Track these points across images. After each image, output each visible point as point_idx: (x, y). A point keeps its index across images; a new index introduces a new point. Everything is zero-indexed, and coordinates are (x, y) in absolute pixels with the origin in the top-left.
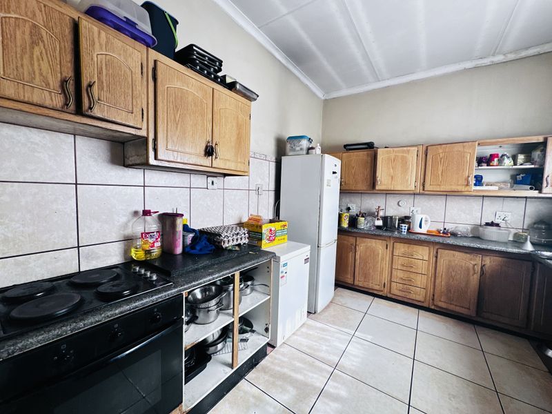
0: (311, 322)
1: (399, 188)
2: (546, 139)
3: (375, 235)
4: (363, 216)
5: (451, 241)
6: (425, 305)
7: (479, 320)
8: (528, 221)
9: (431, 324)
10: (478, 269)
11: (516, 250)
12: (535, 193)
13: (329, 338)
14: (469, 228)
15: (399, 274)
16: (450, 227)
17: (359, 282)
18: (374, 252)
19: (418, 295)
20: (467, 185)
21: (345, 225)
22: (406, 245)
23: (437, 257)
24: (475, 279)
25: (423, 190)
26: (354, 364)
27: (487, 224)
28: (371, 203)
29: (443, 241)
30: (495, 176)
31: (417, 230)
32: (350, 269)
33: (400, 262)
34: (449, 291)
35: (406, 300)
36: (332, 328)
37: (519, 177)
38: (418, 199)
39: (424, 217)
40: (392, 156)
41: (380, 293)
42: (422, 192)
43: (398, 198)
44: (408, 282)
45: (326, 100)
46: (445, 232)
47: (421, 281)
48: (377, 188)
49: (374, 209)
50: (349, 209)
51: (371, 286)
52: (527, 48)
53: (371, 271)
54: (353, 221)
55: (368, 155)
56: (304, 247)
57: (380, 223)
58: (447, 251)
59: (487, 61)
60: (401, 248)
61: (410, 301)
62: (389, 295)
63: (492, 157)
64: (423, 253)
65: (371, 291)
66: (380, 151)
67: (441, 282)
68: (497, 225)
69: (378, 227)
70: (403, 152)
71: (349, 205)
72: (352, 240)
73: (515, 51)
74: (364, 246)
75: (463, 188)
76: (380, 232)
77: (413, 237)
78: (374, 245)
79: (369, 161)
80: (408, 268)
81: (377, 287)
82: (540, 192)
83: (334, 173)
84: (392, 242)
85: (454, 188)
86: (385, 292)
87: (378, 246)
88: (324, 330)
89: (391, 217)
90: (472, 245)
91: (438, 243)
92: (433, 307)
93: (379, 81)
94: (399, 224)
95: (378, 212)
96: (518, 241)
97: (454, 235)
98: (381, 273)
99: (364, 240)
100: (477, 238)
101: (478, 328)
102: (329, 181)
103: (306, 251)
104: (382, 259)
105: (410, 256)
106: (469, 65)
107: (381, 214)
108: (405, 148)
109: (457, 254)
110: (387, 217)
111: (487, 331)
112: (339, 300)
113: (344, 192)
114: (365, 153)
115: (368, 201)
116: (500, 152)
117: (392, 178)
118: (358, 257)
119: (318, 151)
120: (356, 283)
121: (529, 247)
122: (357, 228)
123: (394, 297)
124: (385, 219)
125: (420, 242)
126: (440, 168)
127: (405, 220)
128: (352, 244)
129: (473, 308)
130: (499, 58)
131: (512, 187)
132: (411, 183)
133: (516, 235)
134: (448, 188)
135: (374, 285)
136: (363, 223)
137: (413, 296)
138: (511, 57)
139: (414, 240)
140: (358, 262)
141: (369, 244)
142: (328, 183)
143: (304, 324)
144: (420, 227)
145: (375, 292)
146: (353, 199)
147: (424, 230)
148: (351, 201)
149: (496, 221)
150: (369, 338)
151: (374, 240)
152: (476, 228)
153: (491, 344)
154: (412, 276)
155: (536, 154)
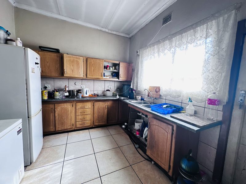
1: (76, 76)
2: (119, 63)
3: (66, 101)
4: (57, 92)
5: (99, 98)
6: (91, 127)
7: (108, 124)
8: (115, 88)
10: (107, 107)
11: (115, 98)
12: (117, 80)
14: (101, 92)
15: (79, 117)
16: (96, 92)
17: (59, 128)
18: (66, 110)
19: (88, 123)
20: (102, 76)
21: (46, 98)
22: (82, 103)
23: (94, 106)
24: (106, 110)
25: (87, 77)
27: (107, 90)
28: (61, 84)
29: (94, 99)
30: (108, 73)
31: (85, 95)
32: (52, 123)
33: (79, 112)
34: (98, 117)
35: (83, 128)
37: (114, 74)
38: (84, 82)
39: (87, 89)
40: (72, 59)
41: (71, 130)
42: (86, 78)
43: (75, 81)
44: (83, 120)
46: (95, 95)
47: (89, 118)
48: (65, 76)
49: (63, 87)
50: (46, 88)
51: (66, 128)
52: (114, 31)
53: (65, 120)
54: (51, 95)
55: (57, 56)
57: (67, 94)
58: (97, 103)
59: (104, 30)
60: (79, 105)
61: (85, 128)
62: (76, 129)
63: (107, 66)
64: (89, 105)
65: (66, 130)
66: (65, 55)
67: (96, 115)
68: (109, 90)
69: (67, 96)
70: (77, 58)
71: (46, 85)
72: (52, 106)
73: (111, 30)
74: (59, 108)
75: (100, 77)
76: (67, 99)
77: (85, 99)
78: (66, 106)
79: (58, 60)
80: (83, 113)
81: (69, 127)
82: (119, 79)
83: (36, 63)
84: (75, 103)
85: (98, 77)
86: (74, 128)
87: (68, 107)
89: (73, 91)
90: (103, 99)
92: (94, 126)
94: (77, 95)
95: (65, 89)
96: (114, 95)
97: (98, 95)
98: (71, 119)
99: (60, 104)
100: (104, 96)
101: (108, 127)
102: (33, 69)
103: (18, 124)
104: (71, 112)
105: (83, 108)
107: (67, 89)
108: (78, 57)
109: (100, 103)
110: (70, 91)
111: (110, 127)
112: (49, 144)
113: (44, 77)
114: (55, 54)
115: (58, 83)
116: (110, 65)
117: (72, 71)
118: (56, 115)
120: (57, 129)
121: (118, 97)
122: (54, 99)
123: (78, 129)
125: (87, 101)
126: (93, 68)
127: (79, 91)
128: (52, 109)
129: (106, 121)
130: (107, 30)
131: (112, 77)
132: (81, 75)
133: (113, 93)
134: (96, 77)
136: (58, 95)
137: (86, 125)
138: (110, 32)
140: (57, 118)
141: (63, 106)
142: (32, 70)
145: (68, 130)
146: (48, 82)
147: (87, 95)
148: (47, 83)
151: (65, 104)
152: (104, 92)
153: (112, 131)
154: (85, 116)
155: (117, 67)
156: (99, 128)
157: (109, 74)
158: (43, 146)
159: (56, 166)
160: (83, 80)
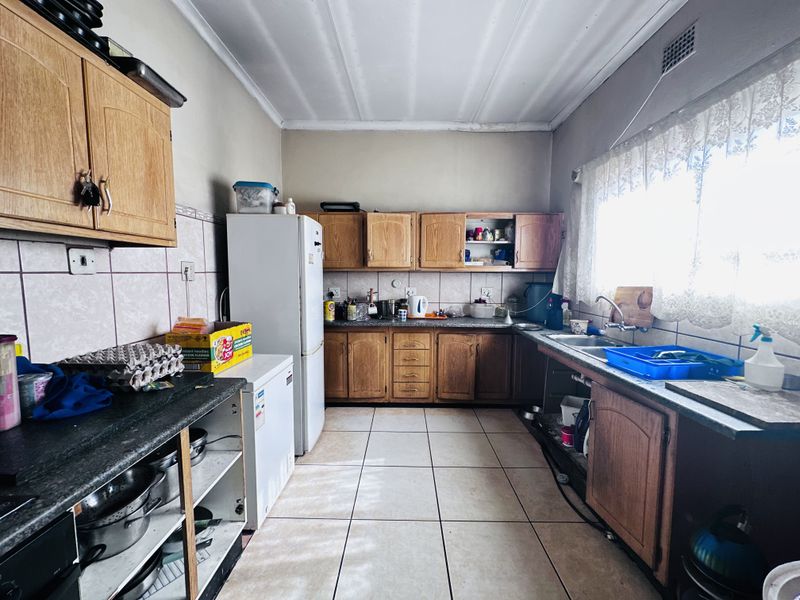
0: (303, 470)
1: (394, 264)
2: (515, 216)
3: (372, 327)
4: (353, 304)
5: (450, 324)
6: (430, 401)
7: (478, 402)
8: (504, 296)
9: (440, 422)
10: (474, 349)
11: (500, 325)
12: (509, 268)
13: (333, 481)
14: (461, 306)
15: (402, 372)
16: (445, 307)
17: (356, 392)
18: (369, 350)
19: (422, 390)
20: (460, 261)
21: (331, 318)
22: (407, 335)
23: (437, 344)
24: (472, 359)
25: (420, 266)
26: (373, 501)
27: (477, 302)
28: (361, 285)
29: (441, 325)
30: (480, 250)
31: (416, 315)
32: (342, 378)
33: (402, 356)
34: (451, 378)
35: (410, 401)
36: (333, 466)
37: (497, 252)
38: (414, 278)
39: (421, 298)
40: (385, 222)
41: (381, 401)
42: (418, 270)
43: (391, 277)
44: (411, 379)
45: (285, 130)
46: (442, 314)
47: (424, 374)
48: (369, 265)
49: (365, 292)
50: (331, 295)
51: (369, 394)
52: (497, 123)
53: (369, 374)
54: (341, 311)
55: (354, 220)
56: (285, 359)
57: (373, 310)
58: (447, 336)
59: (467, 127)
60: (401, 339)
61: (415, 401)
62: (392, 401)
63: (478, 230)
64: (424, 341)
65: (371, 401)
66: (370, 216)
67: (444, 370)
68: (484, 302)
69: (373, 316)
70: (396, 219)
71: (332, 290)
72: (341, 337)
73: (488, 123)
74: (357, 343)
75: (454, 264)
76: (375, 323)
77: (415, 323)
78: (370, 340)
79: (356, 228)
80: (410, 362)
81: (377, 394)
82: (513, 265)
83: (317, 244)
84: (391, 333)
85: (449, 264)
86: (387, 398)
87: (375, 340)
88: (322, 474)
89: (386, 302)
90: (463, 325)
91: (440, 328)
92: (437, 401)
93: (360, 120)
94: (396, 310)
95: (370, 296)
96: (500, 316)
97: (450, 316)
98: (381, 375)
99: (358, 335)
100: (469, 316)
101: (478, 411)
102: (311, 255)
103: (287, 364)
104: (382, 357)
105: (411, 346)
106: (453, 127)
107: (374, 298)
108: (398, 215)
109: (455, 336)
110: (381, 302)
111: (485, 411)
112: (335, 424)
113: (329, 271)
114: (351, 217)
115: (356, 283)
116: (483, 225)
117: (386, 251)
118: (351, 360)
119: (291, 208)
120: (351, 395)
121: (509, 321)
122: (347, 321)
123: (398, 401)
124: (379, 304)
125: (421, 329)
126: (435, 241)
127: (401, 303)
128: (342, 344)
129: (472, 392)
130: (476, 127)
131: (493, 262)
132: (407, 260)
133: (497, 310)
134: (443, 264)
135: (374, 393)
136: (355, 314)
137: (417, 394)
138: (485, 128)
139: (413, 328)
140: (351, 367)
141: (365, 340)
142: (310, 258)
143: (291, 477)
144: (419, 311)
145: (376, 401)
146: (336, 280)
147: (422, 315)
148: (334, 284)
149: (483, 298)
150: (381, 461)
151: (370, 334)
152: (467, 306)
153: (489, 423)
154: (415, 370)
155: (508, 230)
156: (452, 410)
157: (486, 252)
158: (325, 425)
159: (347, 470)
160: (412, 275)
